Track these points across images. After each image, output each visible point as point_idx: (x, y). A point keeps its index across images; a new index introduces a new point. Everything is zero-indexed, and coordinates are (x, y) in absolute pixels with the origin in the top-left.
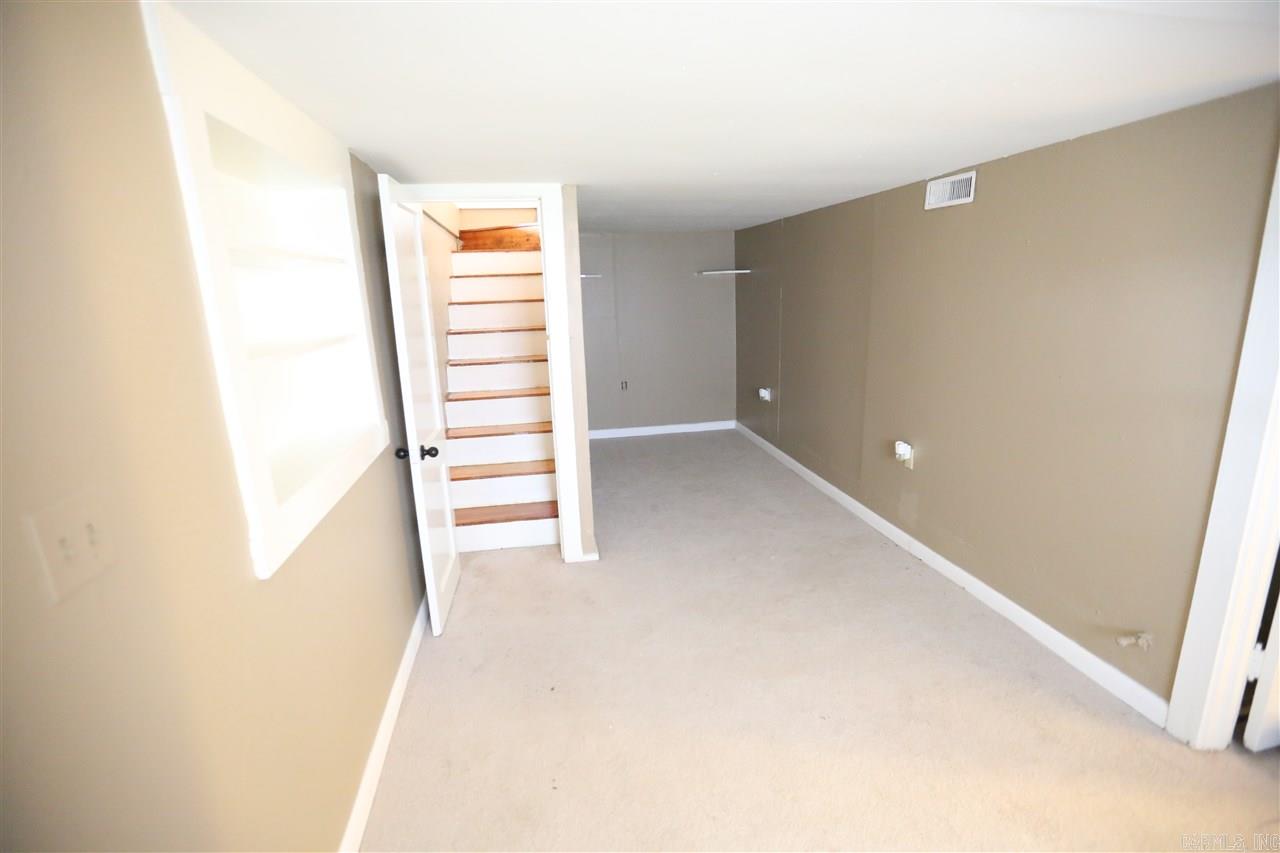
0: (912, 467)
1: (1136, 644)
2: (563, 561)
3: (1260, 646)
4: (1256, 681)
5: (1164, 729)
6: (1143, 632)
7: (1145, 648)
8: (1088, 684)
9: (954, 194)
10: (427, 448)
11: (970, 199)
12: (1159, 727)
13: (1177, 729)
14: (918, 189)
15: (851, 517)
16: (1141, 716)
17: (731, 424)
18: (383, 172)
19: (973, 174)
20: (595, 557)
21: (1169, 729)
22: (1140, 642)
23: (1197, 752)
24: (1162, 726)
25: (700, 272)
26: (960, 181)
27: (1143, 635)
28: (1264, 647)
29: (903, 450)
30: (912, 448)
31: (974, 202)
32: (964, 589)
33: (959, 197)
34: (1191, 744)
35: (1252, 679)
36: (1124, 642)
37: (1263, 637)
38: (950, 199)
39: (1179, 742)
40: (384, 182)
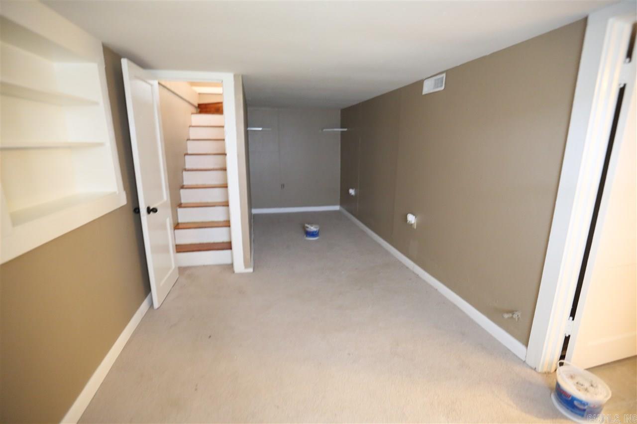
0: (415, 227)
1: (512, 317)
2: (234, 272)
3: (571, 318)
4: (569, 336)
5: (524, 362)
6: (516, 311)
7: (517, 320)
8: (491, 338)
9: (436, 86)
10: (151, 208)
11: (443, 88)
12: (522, 360)
13: (530, 362)
14: (419, 84)
15: (387, 253)
16: (514, 355)
17: (337, 208)
18: (124, 57)
19: (444, 75)
20: (251, 270)
21: (527, 361)
22: (514, 316)
23: (540, 373)
24: (524, 360)
25: (322, 129)
26: (438, 79)
27: (516, 313)
28: (573, 319)
29: (411, 218)
30: (416, 217)
31: (444, 89)
32: (437, 290)
33: (438, 87)
34: (537, 370)
35: (567, 336)
36: (506, 316)
37: (573, 314)
38: (434, 88)
39: (531, 368)
40: (125, 62)
